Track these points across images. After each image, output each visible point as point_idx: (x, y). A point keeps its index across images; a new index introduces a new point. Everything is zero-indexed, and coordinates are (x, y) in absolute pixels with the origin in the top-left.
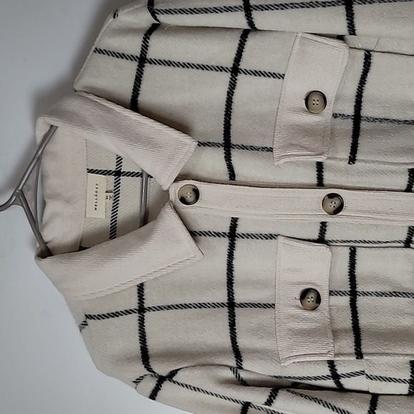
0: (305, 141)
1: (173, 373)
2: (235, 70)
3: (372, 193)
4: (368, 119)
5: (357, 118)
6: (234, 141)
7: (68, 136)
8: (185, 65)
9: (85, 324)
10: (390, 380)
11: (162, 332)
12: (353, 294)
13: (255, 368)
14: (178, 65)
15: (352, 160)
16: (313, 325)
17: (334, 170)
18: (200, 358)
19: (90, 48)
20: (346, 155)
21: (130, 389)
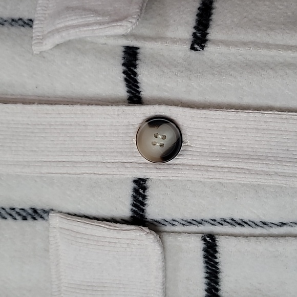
3: (243, 115)
17: (162, 64)
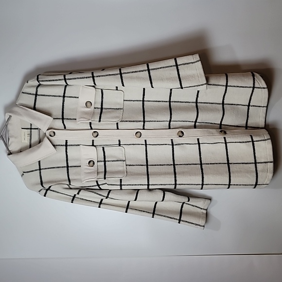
0: (85, 116)
1: (50, 187)
2: (64, 97)
3: (106, 130)
4: (105, 109)
5: (102, 108)
6: (64, 117)
7: (15, 119)
8: (49, 96)
9: (23, 174)
10: (114, 185)
11: (47, 175)
12: (105, 161)
13: (74, 184)
14: (47, 96)
15: (100, 121)
16: (92, 171)
18: (58, 182)
19: (20, 92)
20: (98, 120)
21: (38, 194)
